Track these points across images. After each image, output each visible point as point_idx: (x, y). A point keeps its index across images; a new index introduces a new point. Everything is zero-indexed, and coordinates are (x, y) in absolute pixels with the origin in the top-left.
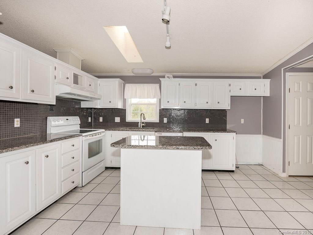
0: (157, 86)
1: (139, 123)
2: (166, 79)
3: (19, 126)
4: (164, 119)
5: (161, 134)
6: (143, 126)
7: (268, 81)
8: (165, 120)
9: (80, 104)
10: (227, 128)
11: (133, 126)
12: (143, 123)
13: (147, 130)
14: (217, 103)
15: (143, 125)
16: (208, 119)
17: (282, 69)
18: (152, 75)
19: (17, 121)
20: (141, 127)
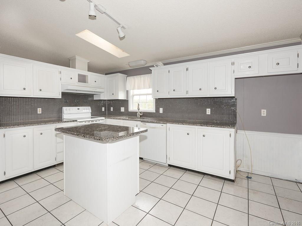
2: (156, 67)
3: (41, 113)
4: (160, 109)
5: (146, 124)
6: (141, 116)
8: (161, 111)
9: (93, 97)
11: (133, 115)
14: (214, 89)
15: (141, 114)
16: (209, 109)
18: (146, 66)
19: (40, 110)
20: (139, 117)
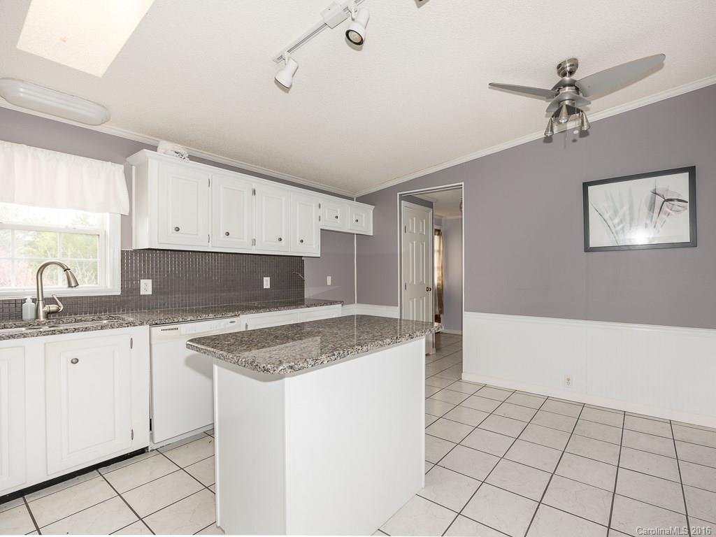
0: (119, 169)
1: (24, 301)
4: (143, 282)
5: (176, 328)
6: (50, 314)
7: (369, 209)
8: (146, 287)
10: (305, 297)
12: (50, 301)
13: (77, 326)
14: (298, 242)
15: (53, 308)
16: (269, 278)
17: (398, 194)
20: (42, 318)
